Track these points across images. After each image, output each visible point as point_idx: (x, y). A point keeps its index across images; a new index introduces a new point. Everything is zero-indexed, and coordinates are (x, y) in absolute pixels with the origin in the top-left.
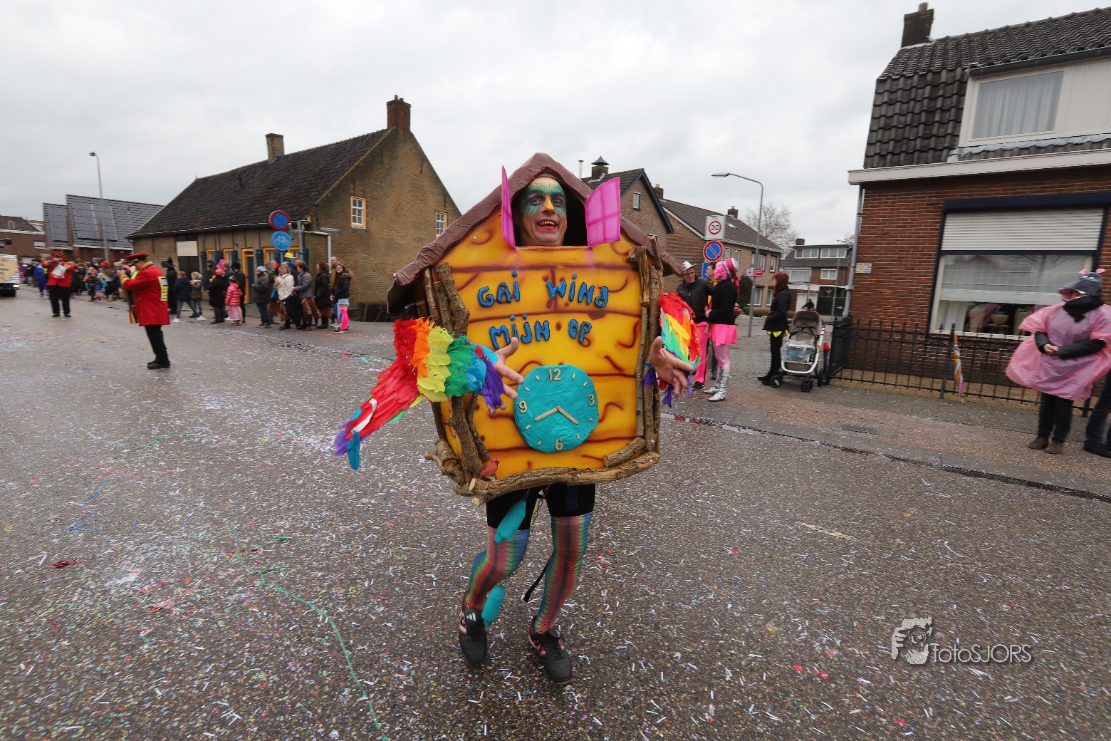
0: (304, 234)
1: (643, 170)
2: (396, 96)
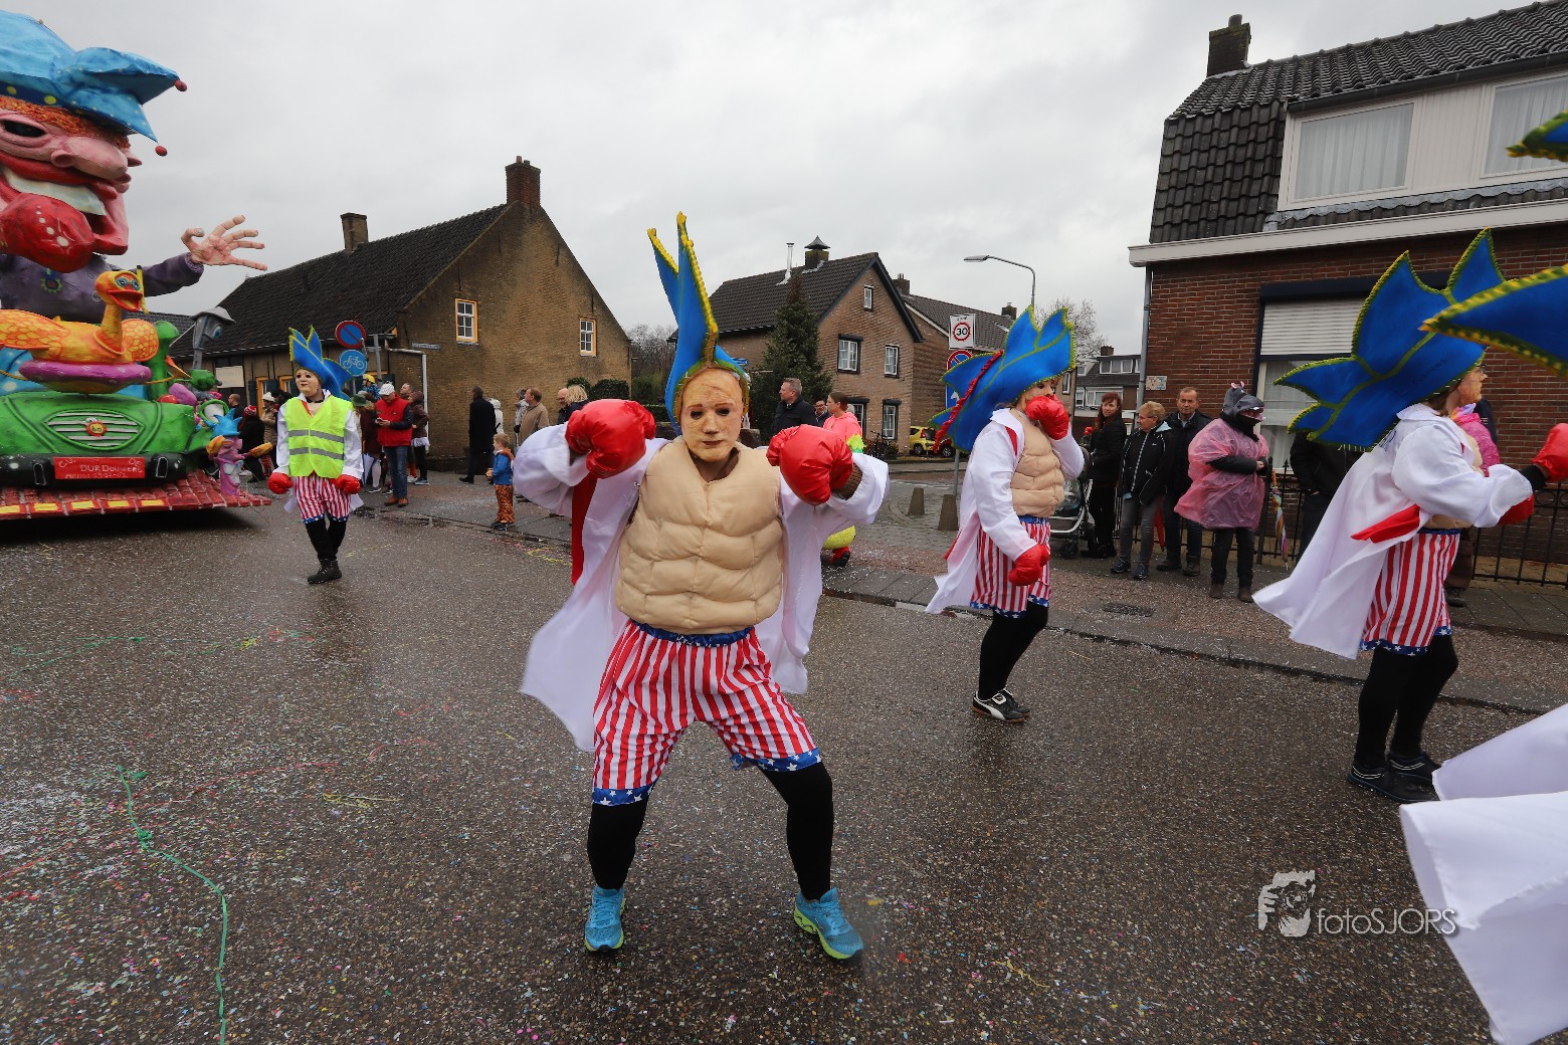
1: (876, 253)
2: (519, 158)
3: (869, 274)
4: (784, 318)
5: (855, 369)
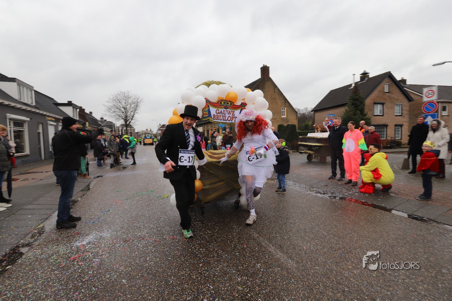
1: (390, 72)
2: (264, 65)
3: (387, 79)
4: (351, 99)
5: (382, 114)
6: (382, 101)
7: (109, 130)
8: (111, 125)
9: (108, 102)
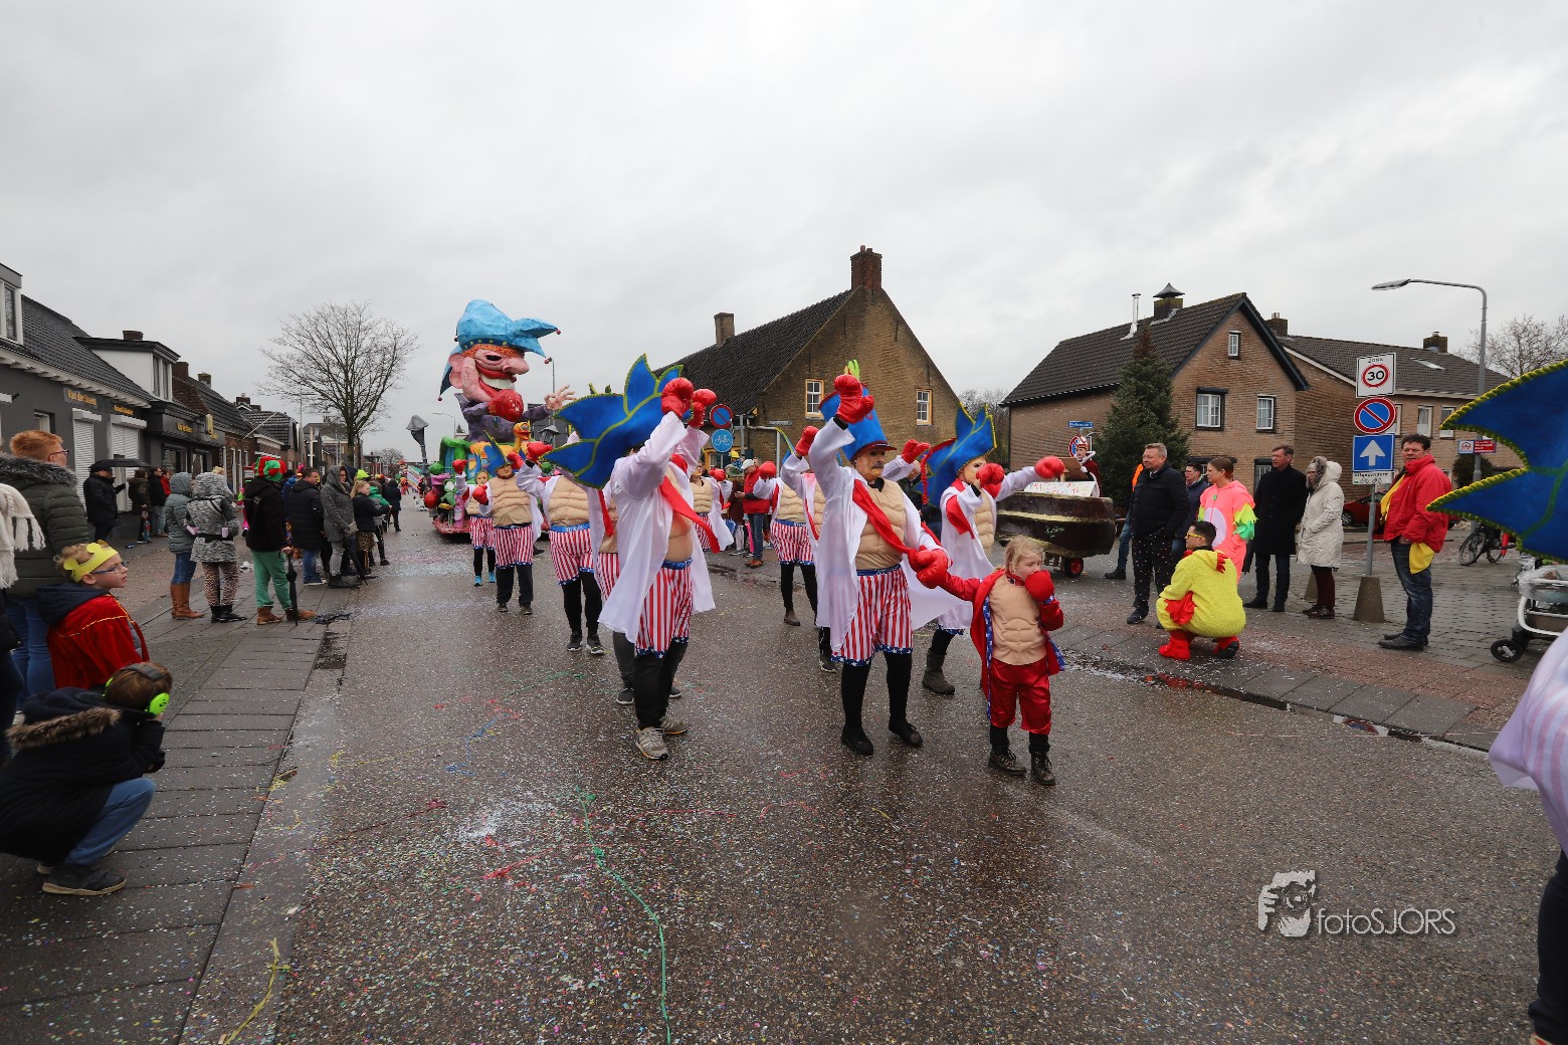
0: (748, 431)
1: (1245, 294)
2: (863, 247)
3: (1236, 318)
4: (1131, 376)
5: (1219, 426)
6: (1220, 386)
7: (276, 444)
8: (282, 428)
9: (282, 342)
